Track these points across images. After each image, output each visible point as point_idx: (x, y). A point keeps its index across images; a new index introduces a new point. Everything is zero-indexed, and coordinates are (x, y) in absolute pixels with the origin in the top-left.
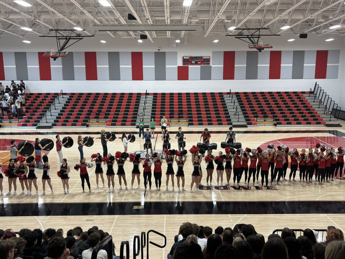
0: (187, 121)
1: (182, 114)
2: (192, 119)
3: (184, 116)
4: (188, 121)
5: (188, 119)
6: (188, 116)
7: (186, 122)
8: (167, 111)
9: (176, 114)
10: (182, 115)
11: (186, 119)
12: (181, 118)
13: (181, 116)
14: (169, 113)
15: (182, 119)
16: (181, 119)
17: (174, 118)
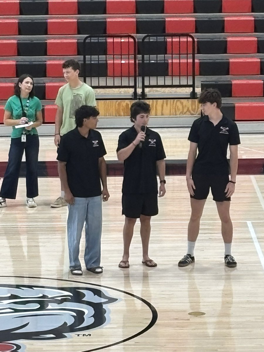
0: (193, 95)
1: (162, 48)
2: (223, 79)
3: (173, 60)
4: (198, 90)
5: (198, 83)
6: (200, 58)
7: (188, 103)
8: (62, 29)
9: (121, 50)
10: (161, 57)
11: (184, 82)
12: (150, 75)
13: (153, 59)
14: (73, 39)
15: (161, 81)
16: (153, 81)
17: (105, 75)
